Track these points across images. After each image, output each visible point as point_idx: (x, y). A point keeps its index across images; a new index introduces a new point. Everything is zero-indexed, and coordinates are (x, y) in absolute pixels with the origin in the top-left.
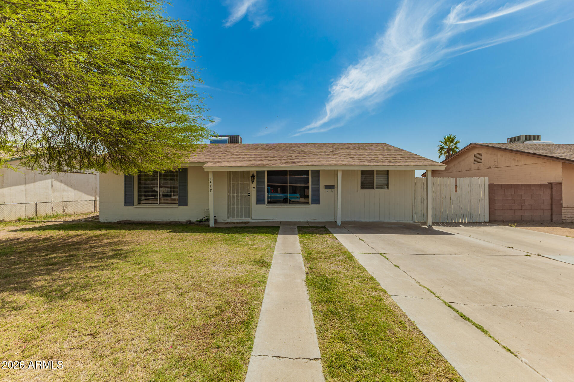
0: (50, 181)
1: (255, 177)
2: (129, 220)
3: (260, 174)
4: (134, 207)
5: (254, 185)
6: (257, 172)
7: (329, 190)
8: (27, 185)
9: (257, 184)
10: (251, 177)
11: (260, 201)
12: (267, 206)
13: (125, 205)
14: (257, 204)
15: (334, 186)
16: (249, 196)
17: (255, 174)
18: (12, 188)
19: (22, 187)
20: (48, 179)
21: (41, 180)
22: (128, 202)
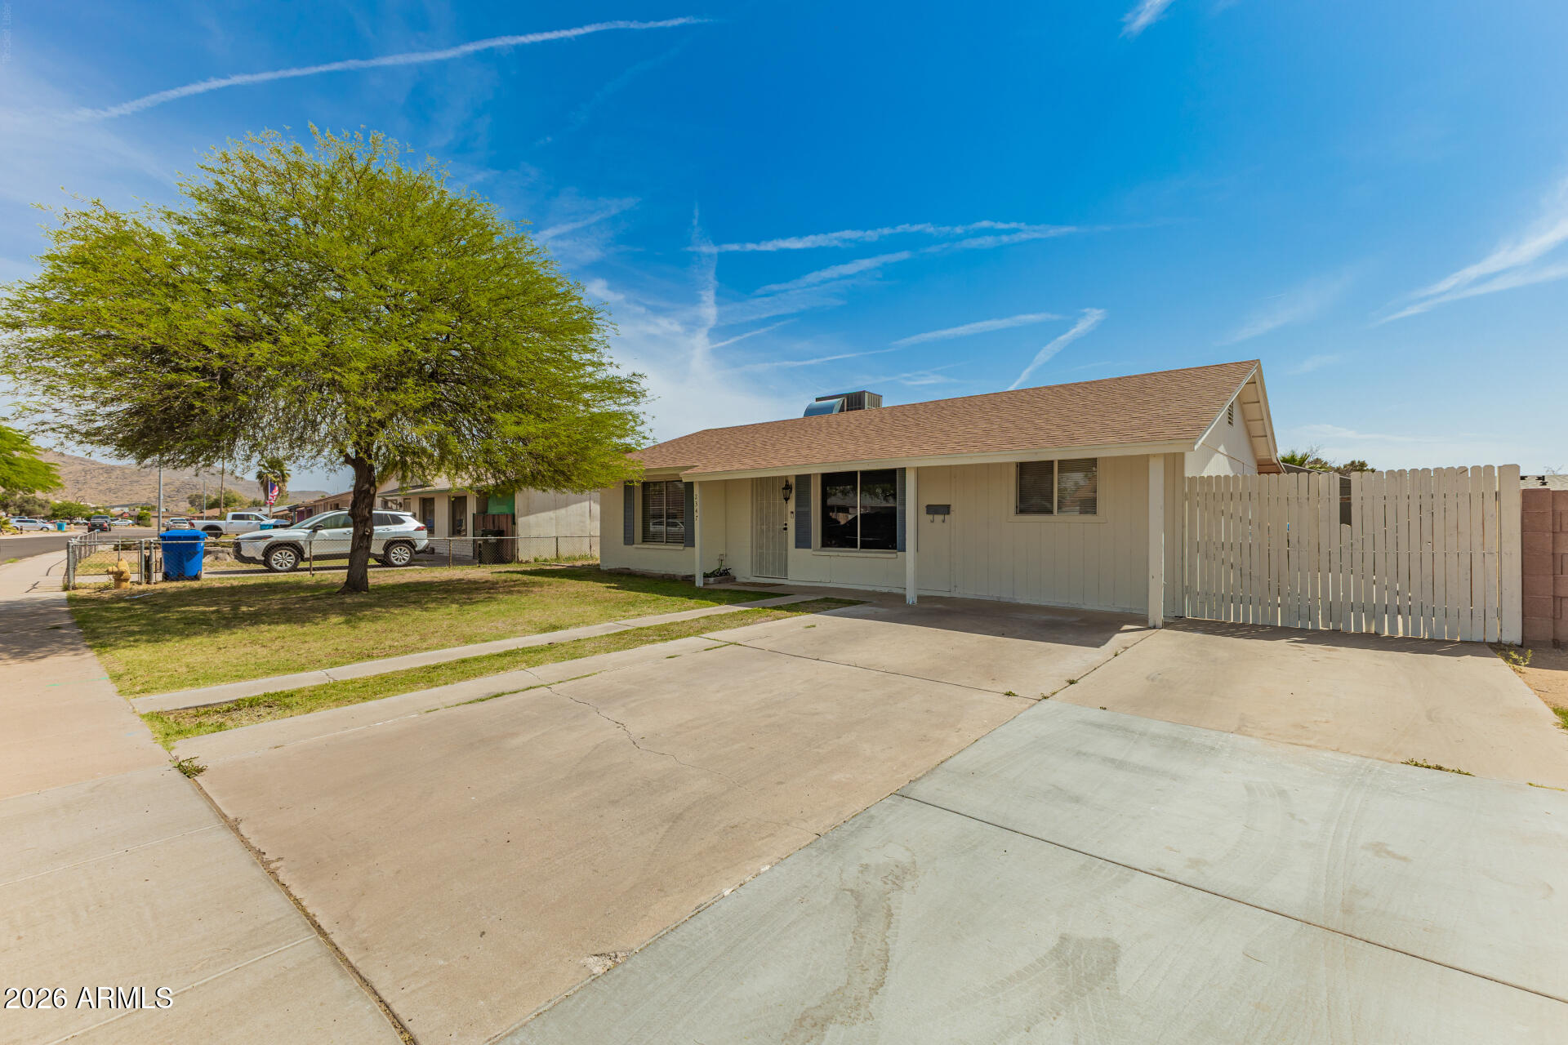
0: (587, 503)
1: (794, 491)
2: (628, 569)
3: (803, 480)
4: (635, 546)
5: (792, 505)
6: (797, 477)
7: (939, 518)
8: (558, 511)
9: (797, 505)
10: (783, 489)
11: (803, 541)
12: (814, 553)
13: (625, 544)
14: (797, 547)
15: (948, 507)
16: (785, 529)
17: (792, 481)
18: (539, 515)
19: (551, 514)
20: (585, 501)
21: (576, 503)
22: (629, 540)
